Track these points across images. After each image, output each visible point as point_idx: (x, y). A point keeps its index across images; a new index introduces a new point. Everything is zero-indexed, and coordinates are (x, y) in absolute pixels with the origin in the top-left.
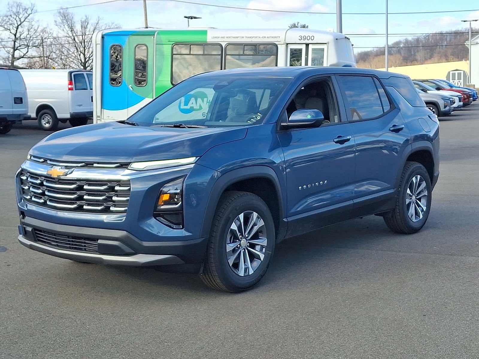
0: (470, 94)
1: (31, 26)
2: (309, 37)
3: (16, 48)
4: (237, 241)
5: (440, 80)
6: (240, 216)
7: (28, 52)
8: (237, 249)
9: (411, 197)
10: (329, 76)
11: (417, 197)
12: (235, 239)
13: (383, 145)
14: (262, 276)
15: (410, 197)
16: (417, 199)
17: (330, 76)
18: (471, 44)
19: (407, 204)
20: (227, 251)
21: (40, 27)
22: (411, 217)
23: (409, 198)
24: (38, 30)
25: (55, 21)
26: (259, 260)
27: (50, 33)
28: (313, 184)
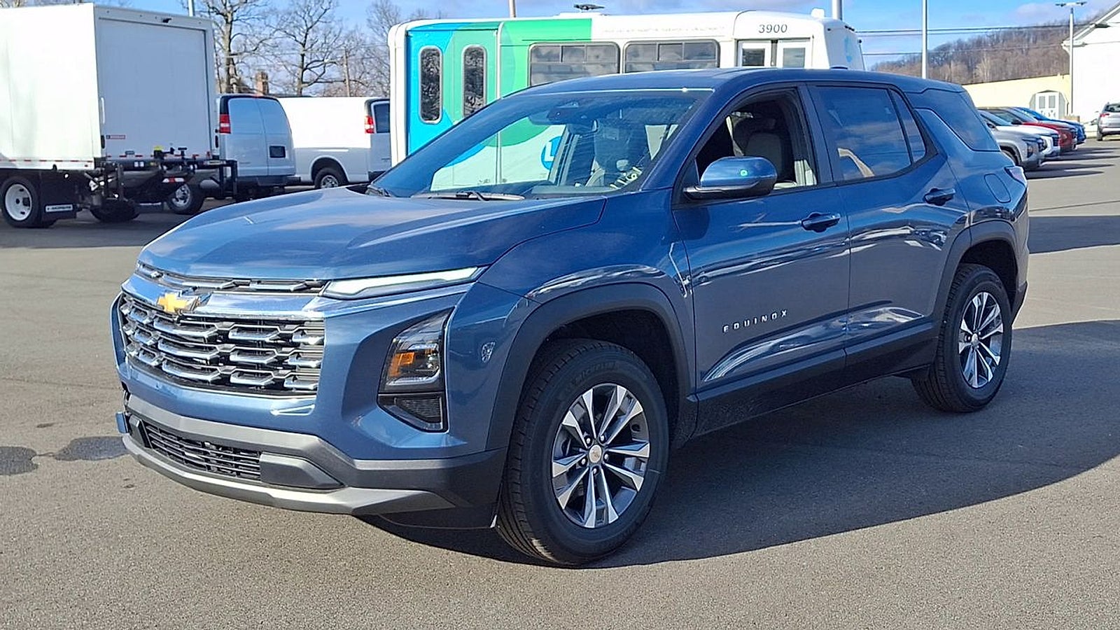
0: (1072, 132)
1: (329, 30)
2: (777, 28)
3: (305, 66)
4: (581, 450)
5: (1022, 109)
6: (583, 395)
7: (324, 72)
8: (580, 467)
9: (969, 338)
10: (795, 86)
11: (981, 336)
12: (576, 447)
13: (908, 232)
14: (637, 524)
15: (967, 338)
16: (982, 341)
17: (796, 88)
18: (1073, 46)
19: (960, 351)
20: (554, 476)
21: (343, 31)
22: (969, 379)
23: (966, 340)
24: (341, 36)
25: (369, 20)
26: (633, 489)
27: (361, 40)
28: (756, 320)
